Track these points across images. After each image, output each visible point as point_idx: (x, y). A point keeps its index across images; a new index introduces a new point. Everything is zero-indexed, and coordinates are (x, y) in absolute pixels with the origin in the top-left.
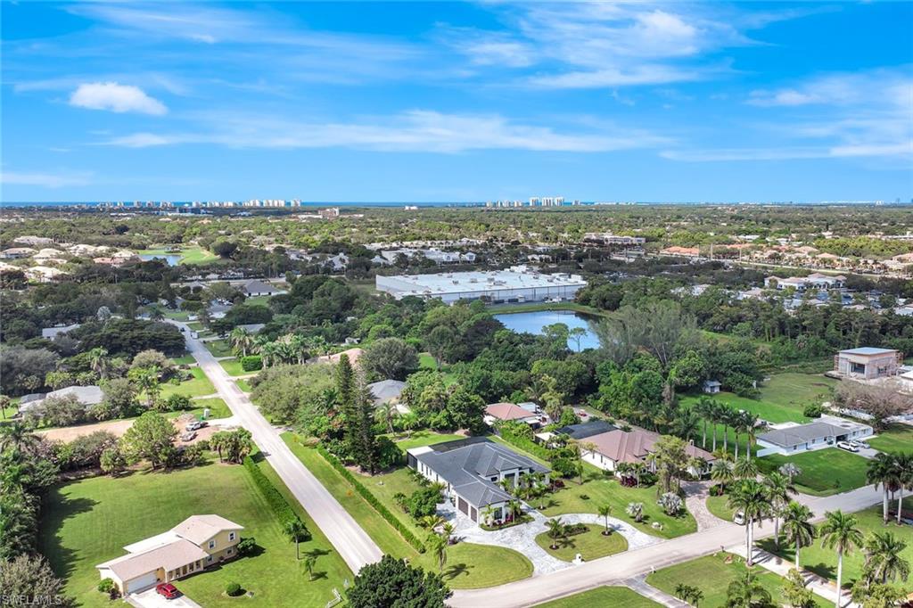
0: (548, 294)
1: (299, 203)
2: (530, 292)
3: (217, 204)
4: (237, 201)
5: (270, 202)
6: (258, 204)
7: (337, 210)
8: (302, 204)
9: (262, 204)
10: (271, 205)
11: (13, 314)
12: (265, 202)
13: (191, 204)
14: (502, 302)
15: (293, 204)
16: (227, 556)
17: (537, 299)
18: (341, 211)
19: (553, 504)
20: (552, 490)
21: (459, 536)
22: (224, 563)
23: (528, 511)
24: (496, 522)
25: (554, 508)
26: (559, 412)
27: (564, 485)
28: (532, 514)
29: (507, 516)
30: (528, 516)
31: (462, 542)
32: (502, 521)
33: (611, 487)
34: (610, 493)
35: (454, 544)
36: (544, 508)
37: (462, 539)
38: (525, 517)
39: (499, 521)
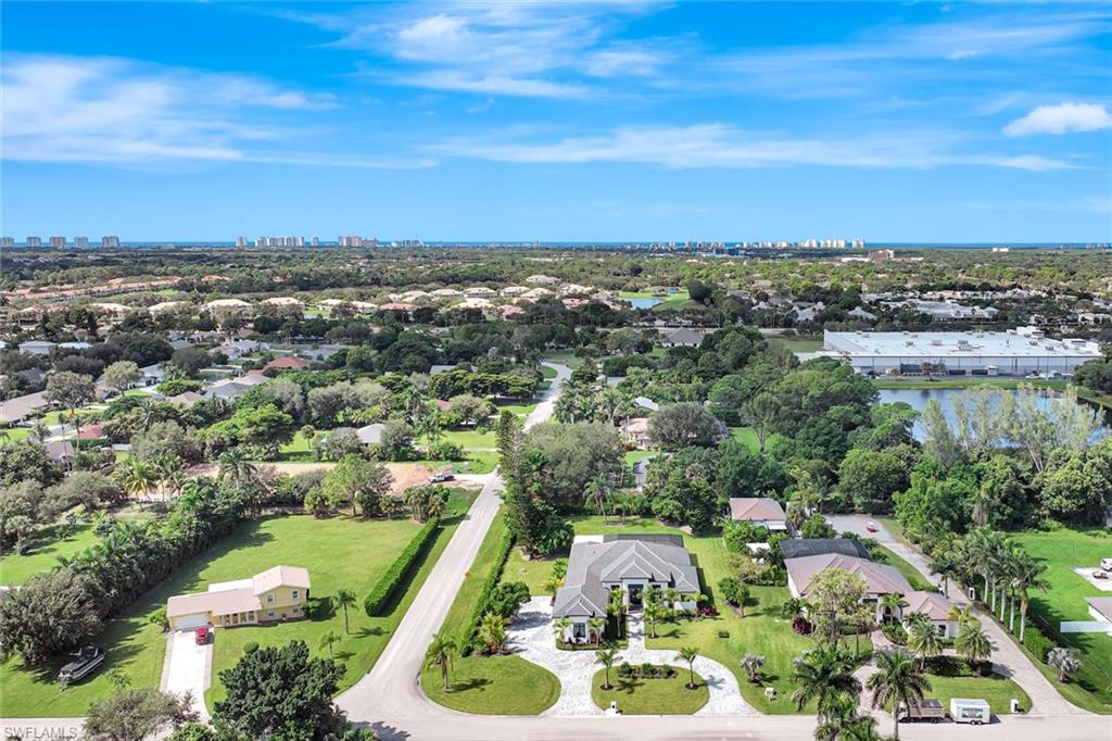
0: (1038, 367)
1: (862, 243)
2: (1009, 363)
3: (770, 245)
4: (792, 242)
5: (829, 242)
6: (815, 245)
7: (891, 252)
8: (865, 245)
9: (819, 244)
10: (829, 246)
11: (411, 349)
12: (822, 243)
13: (742, 244)
14: (963, 373)
15: (854, 245)
16: (291, 614)
17: (1019, 373)
18: (897, 254)
19: (673, 634)
20: (694, 616)
21: (521, 647)
22: (284, 622)
23: (634, 635)
24: (574, 640)
25: (670, 639)
26: (800, 519)
27: (718, 614)
28: (632, 641)
29: (593, 635)
30: (625, 642)
31: (516, 654)
32: (584, 640)
33: (776, 630)
34: (766, 637)
35: (505, 654)
36: (656, 636)
37: (521, 650)
38: (620, 642)
39: (578, 640)
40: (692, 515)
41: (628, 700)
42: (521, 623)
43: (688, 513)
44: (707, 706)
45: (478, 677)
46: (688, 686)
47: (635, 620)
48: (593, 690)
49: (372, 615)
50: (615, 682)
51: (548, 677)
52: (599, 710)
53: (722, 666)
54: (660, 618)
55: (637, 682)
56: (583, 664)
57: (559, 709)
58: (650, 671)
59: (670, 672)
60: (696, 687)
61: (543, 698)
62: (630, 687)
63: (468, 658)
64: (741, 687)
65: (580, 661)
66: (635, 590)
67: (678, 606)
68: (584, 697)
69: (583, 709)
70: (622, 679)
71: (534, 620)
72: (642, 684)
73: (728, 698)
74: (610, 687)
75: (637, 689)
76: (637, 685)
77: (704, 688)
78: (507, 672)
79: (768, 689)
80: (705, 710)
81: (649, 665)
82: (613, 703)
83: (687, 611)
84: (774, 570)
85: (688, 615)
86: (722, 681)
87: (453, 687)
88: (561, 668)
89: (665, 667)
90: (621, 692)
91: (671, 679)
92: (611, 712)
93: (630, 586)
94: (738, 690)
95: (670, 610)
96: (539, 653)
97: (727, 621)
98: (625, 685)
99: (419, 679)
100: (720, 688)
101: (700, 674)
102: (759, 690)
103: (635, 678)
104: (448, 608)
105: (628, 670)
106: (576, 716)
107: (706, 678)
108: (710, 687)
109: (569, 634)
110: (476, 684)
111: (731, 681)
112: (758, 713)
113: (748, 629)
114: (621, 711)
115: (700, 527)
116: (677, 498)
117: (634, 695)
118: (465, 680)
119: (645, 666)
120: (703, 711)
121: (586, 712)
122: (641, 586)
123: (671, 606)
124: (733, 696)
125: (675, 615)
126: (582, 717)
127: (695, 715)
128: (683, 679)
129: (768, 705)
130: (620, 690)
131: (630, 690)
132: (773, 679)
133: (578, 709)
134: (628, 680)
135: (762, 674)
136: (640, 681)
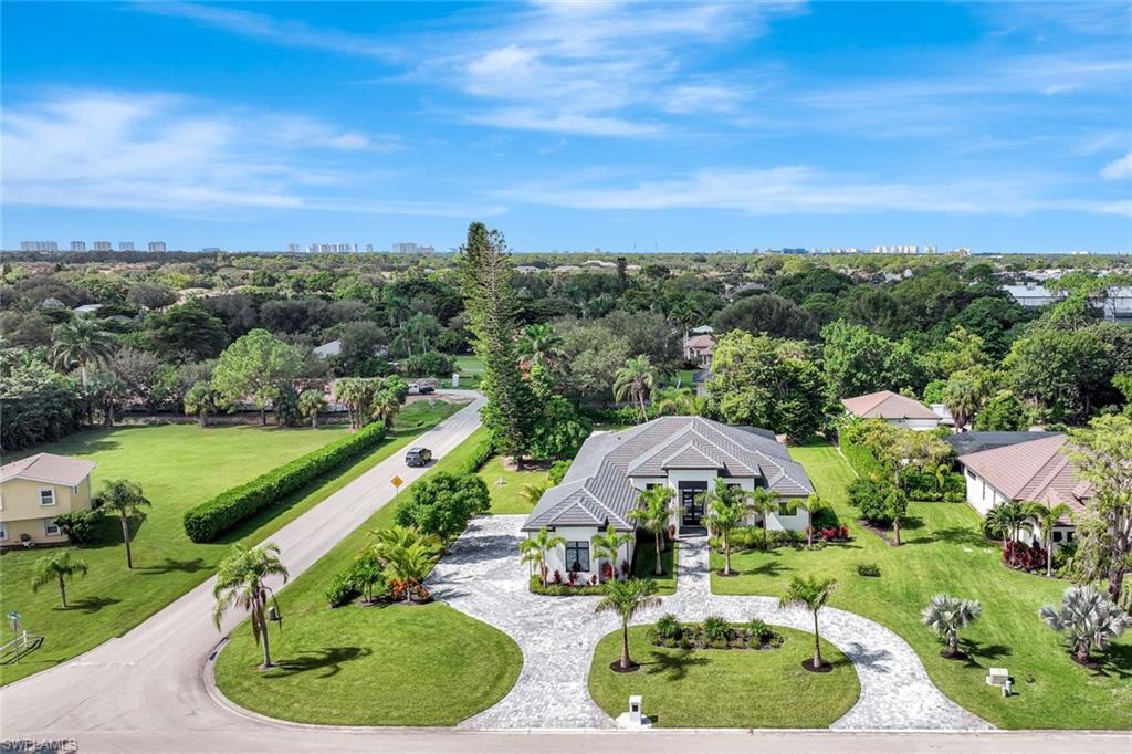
16: (42, 535)
19: (768, 570)
20: (806, 542)
21: (456, 589)
22: (26, 548)
23: (689, 571)
24: (565, 577)
25: (760, 577)
26: (970, 406)
27: (850, 540)
28: (686, 582)
29: (605, 568)
30: (670, 583)
31: (443, 603)
32: (587, 577)
33: (971, 564)
34: (953, 575)
35: (423, 602)
36: (732, 573)
37: (454, 596)
38: (660, 582)
39: (573, 578)
40: (787, 410)
41: (670, 690)
42: (471, 552)
43: (781, 405)
44: (857, 709)
45: (344, 644)
46: (808, 664)
47: (692, 547)
48: (593, 671)
49: (198, 540)
50: (643, 653)
51: (499, 645)
52: (599, 715)
53: (878, 627)
54: (740, 544)
55: (692, 656)
56: (579, 620)
57: (508, 715)
58: (722, 634)
59: (766, 637)
60: (826, 667)
61: (475, 689)
62: (676, 666)
63: (343, 609)
64: (928, 667)
65: (572, 615)
66: (691, 489)
67: (774, 523)
68: (573, 685)
69: (564, 712)
70: (661, 649)
71: (495, 547)
72: (703, 662)
73: (904, 691)
74: (632, 666)
75: (693, 670)
76: (692, 662)
77: (844, 669)
78: (413, 635)
79: (994, 671)
80: (854, 718)
81: (720, 622)
82: (635, 699)
83: (791, 532)
84: (944, 472)
85: (793, 540)
86: (883, 655)
87: (281, 663)
88: (530, 627)
89: (756, 624)
90: (654, 677)
91: (768, 652)
92: (629, 722)
93: (682, 485)
94: (921, 673)
95: (758, 532)
96: (492, 601)
97: (870, 551)
98: (666, 661)
99: (220, 650)
100: (883, 670)
101: (833, 641)
102: (973, 674)
103: (688, 647)
104: (348, 532)
105: (673, 632)
106: (543, 730)
107: (846, 648)
108: (859, 668)
109: (556, 562)
110: (336, 657)
111: (903, 658)
112: (985, 727)
113: (916, 564)
114: (654, 719)
115: (800, 428)
116: (762, 383)
117: (687, 682)
118: (316, 650)
119: (711, 623)
120: (850, 719)
121: (568, 722)
122: (704, 485)
123: (760, 524)
124: (916, 686)
125: (769, 539)
126: (554, 730)
127: (834, 728)
128: (795, 652)
129: (1002, 708)
130: (652, 672)
131: (676, 672)
132: (994, 652)
133: (552, 712)
134: (673, 652)
135: (968, 642)
136: (699, 653)
